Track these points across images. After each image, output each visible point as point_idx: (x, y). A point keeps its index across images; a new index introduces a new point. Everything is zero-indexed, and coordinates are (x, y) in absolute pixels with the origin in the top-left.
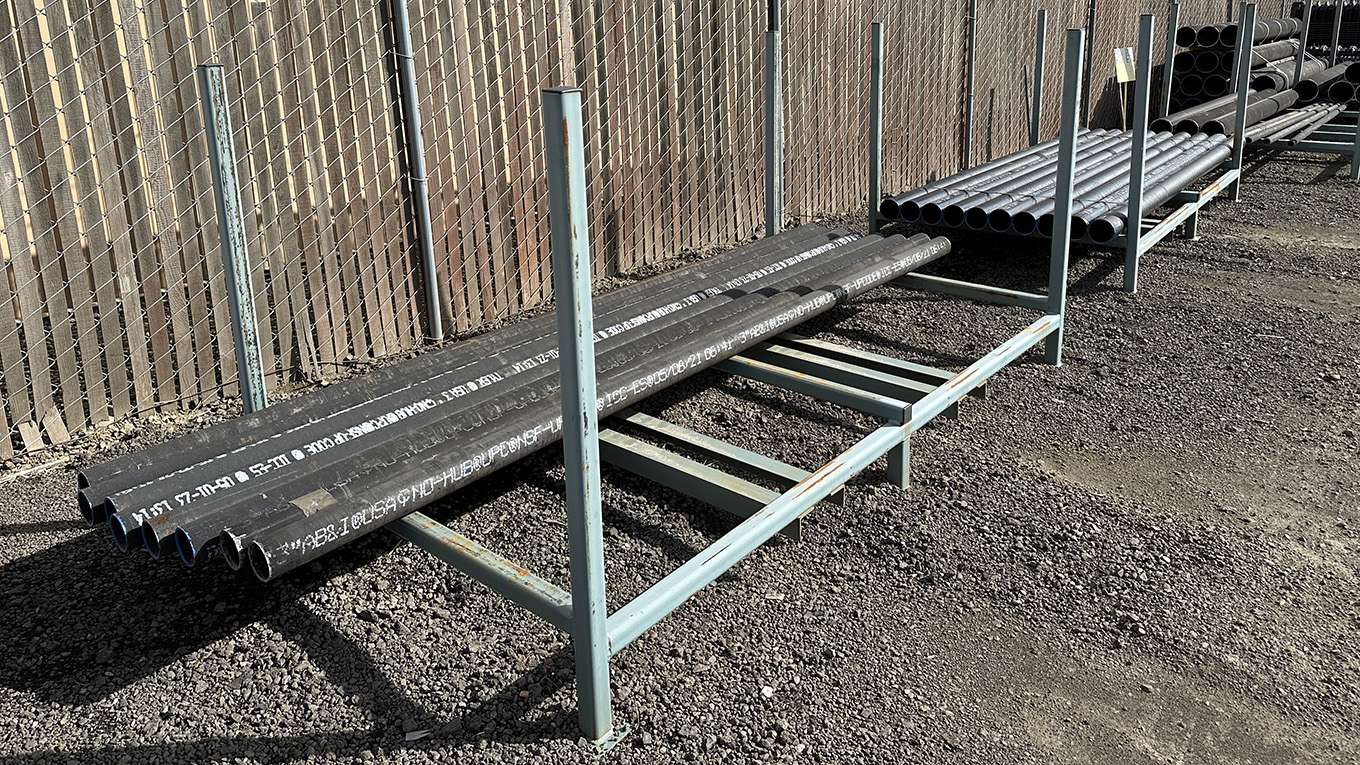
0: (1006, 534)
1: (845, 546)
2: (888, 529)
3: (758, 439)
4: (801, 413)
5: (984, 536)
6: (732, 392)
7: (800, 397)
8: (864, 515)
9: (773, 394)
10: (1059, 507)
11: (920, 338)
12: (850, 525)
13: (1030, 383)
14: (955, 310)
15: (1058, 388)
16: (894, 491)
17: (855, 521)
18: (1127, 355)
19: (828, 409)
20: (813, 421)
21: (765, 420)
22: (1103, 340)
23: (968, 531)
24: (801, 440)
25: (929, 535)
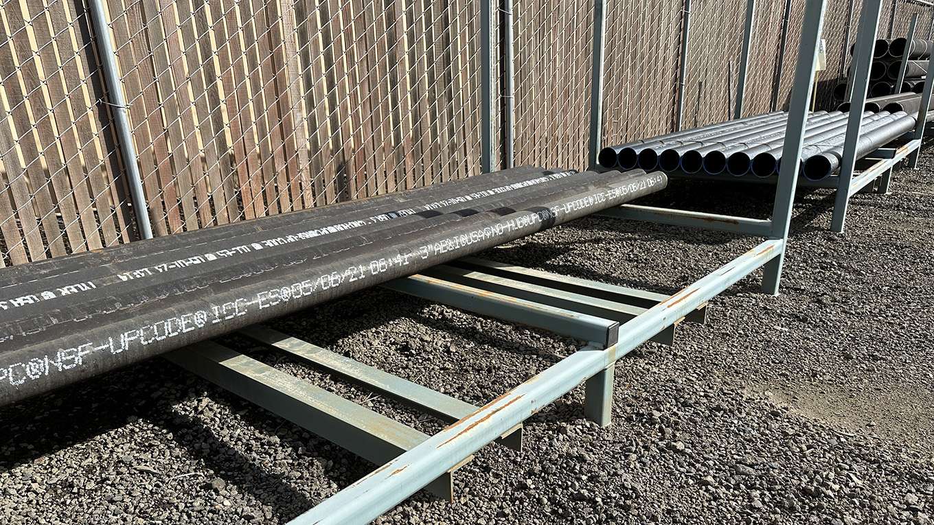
0: (737, 487)
1: (521, 503)
2: (579, 479)
3: (441, 369)
4: (495, 343)
5: (707, 490)
6: (426, 322)
7: (497, 326)
8: (550, 460)
9: (469, 323)
10: (802, 451)
11: (631, 271)
12: (530, 473)
13: (748, 311)
14: (667, 248)
15: (780, 316)
16: (591, 429)
17: (538, 468)
18: (847, 286)
19: (527, 338)
20: (507, 350)
21: (453, 349)
22: (819, 272)
23: (686, 483)
24: (489, 371)
25: (633, 489)
